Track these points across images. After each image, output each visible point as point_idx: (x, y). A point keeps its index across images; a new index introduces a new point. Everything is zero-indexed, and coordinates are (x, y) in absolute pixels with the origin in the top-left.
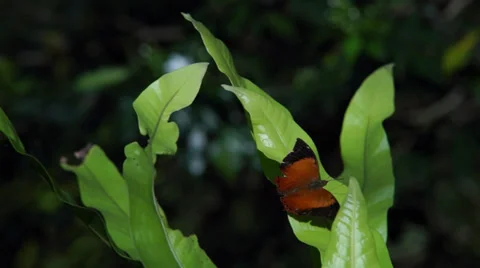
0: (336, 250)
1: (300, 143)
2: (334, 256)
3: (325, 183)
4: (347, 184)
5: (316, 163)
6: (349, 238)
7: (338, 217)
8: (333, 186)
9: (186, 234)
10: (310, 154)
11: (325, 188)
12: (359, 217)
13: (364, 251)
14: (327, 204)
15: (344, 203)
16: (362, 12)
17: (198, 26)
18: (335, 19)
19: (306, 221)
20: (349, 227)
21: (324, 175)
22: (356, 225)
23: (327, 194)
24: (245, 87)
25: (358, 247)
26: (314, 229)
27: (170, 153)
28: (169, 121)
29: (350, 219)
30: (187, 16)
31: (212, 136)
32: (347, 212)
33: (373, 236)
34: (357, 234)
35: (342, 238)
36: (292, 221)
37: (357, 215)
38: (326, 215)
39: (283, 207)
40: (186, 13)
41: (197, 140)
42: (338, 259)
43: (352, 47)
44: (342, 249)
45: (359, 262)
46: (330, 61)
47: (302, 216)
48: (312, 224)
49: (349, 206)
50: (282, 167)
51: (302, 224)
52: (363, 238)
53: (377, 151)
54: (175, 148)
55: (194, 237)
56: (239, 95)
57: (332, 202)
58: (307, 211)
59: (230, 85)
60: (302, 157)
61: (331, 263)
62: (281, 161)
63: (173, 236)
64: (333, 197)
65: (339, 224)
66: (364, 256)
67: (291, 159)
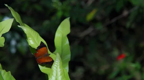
0: (53, 75)
1: (42, 43)
2: (52, 76)
3: (50, 54)
4: (56, 55)
5: (47, 49)
6: (57, 71)
7: (53, 65)
8: (52, 55)
9: (7, 71)
10: (45, 46)
11: (49, 56)
12: (60, 65)
13: (61, 75)
14: (50, 61)
15: (55, 60)
16: (62, 4)
17: (10, 8)
18: (54, 6)
19: (44, 66)
20: (57, 68)
21: (49, 52)
22: (59, 67)
23: (50, 58)
24: (25, 26)
25: (59, 73)
26: (46, 68)
27: (2, 46)
28: (2, 37)
29: (57, 65)
30: (6, 5)
31: (18, 41)
32: (56, 63)
33: (64, 70)
34: (59, 70)
35: (55, 71)
36: (40, 66)
37: (59, 64)
38: (50, 64)
39: (37, 62)
40: (6, 4)
41: (13, 43)
42: (54, 77)
43: (59, 14)
44: (55, 74)
45: (60, 78)
46: (53, 18)
47: (43, 65)
48: (46, 67)
49: (56, 61)
50: (37, 50)
51: (43, 67)
52: (61, 71)
53: (65, 44)
54: (3, 45)
55: (10, 72)
56: (23, 29)
57: (51, 60)
58: (44, 63)
59: (20, 25)
60: (43, 47)
61: (51, 78)
62: (36, 48)
63: (3, 72)
64: (52, 59)
65: (54, 67)
66: (61, 76)
67: (39, 47)
